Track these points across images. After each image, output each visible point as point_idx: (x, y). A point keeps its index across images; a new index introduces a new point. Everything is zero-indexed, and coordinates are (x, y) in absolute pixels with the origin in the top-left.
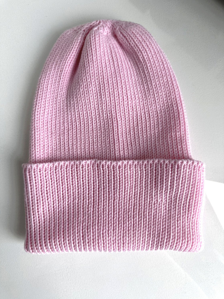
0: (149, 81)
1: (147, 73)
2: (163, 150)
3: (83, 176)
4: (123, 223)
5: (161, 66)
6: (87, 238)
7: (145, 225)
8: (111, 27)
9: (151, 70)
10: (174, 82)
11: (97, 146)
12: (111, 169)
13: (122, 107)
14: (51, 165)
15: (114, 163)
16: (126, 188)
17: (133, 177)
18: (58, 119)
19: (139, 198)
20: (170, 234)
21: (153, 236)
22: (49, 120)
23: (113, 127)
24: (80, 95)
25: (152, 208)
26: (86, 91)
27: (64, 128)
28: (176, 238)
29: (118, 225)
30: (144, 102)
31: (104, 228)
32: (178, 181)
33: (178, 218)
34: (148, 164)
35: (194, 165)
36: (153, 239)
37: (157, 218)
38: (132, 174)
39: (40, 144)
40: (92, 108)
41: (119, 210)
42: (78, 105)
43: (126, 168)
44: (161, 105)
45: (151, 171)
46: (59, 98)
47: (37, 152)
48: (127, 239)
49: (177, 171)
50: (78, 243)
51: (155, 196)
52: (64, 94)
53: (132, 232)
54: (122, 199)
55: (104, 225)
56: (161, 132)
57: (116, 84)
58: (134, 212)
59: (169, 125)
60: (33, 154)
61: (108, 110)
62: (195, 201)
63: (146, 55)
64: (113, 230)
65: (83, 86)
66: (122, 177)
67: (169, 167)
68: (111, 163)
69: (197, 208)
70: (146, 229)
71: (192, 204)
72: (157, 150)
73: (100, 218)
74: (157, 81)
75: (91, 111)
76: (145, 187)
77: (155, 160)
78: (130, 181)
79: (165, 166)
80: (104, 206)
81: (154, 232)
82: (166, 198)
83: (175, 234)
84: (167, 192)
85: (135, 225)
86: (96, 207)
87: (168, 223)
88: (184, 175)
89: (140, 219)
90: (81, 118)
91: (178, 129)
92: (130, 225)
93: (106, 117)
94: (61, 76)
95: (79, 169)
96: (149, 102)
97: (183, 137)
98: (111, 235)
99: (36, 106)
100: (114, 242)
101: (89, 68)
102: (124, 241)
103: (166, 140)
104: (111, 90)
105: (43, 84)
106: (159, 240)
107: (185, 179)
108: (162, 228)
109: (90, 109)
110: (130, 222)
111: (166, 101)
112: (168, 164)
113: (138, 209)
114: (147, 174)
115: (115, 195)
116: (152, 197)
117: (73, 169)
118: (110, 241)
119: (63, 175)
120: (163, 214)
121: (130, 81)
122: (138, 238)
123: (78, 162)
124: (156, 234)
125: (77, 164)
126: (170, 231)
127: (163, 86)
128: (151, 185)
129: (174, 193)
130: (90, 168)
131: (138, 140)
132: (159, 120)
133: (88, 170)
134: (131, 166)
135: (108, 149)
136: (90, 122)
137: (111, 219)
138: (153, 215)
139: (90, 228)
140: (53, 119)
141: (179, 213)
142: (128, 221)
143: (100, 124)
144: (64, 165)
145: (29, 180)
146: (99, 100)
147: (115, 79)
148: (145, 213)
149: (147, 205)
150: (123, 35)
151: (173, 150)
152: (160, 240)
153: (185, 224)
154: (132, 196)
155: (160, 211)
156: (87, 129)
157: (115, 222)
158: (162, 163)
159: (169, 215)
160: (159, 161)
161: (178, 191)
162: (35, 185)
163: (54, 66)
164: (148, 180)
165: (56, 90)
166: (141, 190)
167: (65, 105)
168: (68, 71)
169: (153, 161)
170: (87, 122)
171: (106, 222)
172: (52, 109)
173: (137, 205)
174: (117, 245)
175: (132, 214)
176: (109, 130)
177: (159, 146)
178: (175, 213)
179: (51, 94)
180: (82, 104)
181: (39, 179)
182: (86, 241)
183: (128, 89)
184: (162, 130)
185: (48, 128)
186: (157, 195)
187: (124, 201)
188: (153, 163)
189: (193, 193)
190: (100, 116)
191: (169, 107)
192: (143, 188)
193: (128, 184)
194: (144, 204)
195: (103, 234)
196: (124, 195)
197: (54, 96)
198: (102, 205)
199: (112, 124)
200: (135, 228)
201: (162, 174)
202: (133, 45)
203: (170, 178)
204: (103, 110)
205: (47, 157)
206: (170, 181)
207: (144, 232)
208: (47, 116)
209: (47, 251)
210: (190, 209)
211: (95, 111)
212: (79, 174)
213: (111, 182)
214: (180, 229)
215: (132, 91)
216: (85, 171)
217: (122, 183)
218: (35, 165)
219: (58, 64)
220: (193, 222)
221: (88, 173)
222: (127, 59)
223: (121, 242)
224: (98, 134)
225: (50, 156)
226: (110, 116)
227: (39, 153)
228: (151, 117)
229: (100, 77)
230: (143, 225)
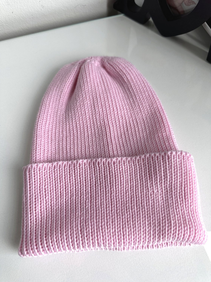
0: (134, 96)
1: (132, 90)
2: (152, 148)
3: (80, 174)
4: (121, 215)
5: (143, 85)
6: (85, 231)
7: (144, 216)
8: (100, 61)
9: (135, 87)
10: (154, 96)
11: (92, 149)
12: (106, 166)
13: (113, 116)
14: (50, 164)
15: (109, 160)
16: (122, 181)
17: (127, 172)
18: (58, 128)
19: (136, 190)
20: (170, 222)
21: (154, 225)
22: (50, 129)
23: (106, 132)
24: (77, 108)
25: (149, 199)
26: (82, 104)
27: (63, 136)
28: (178, 225)
29: (117, 217)
30: (132, 112)
31: (103, 220)
32: (170, 170)
33: (176, 207)
34: (140, 159)
35: (182, 155)
36: (154, 228)
37: (156, 208)
38: (126, 169)
39: (40, 149)
40: (87, 118)
41: (116, 202)
42: (75, 116)
43: (121, 164)
44: (146, 113)
45: (144, 165)
46: (59, 112)
47: (38, 155)
48: (127, 231)
49: (168, 162)
50: (76, 238)
51: (150, 187)
52: (64, 109)
53: (132, 223)
54: (119, 193)
55: (103, 217)
56: (149, 134)
57: (107, 98)
58: (131, 204)
59: (155, 128)
60: (34, 157)
61: (101, 119)
62: (190, 188)
63: (129, 77)
64: (112, 222)
65: (80, 101)
66: (117, 172)
67: (160, 158)
68: (106, 160)
69: (193, 196)
70: (145, 219)
71: (187, 192)
72: (148, 149)
73: (98, 212)
74: (141, 95)
75: (87, 121)
76: (140, 180)
77: (146, 154)
78: (125, 175)
79: (156, 158)
80: (101, 200)
81: (154, 221)
82: (162, 188)
83: (175, 222)
84: (162, 183)
85: (134, 216)
86: (93, 202)
87: (167, 212)
88: (175, 165)
89: (138, 210)
90: (78, 127)
91: (163, 130)
92: (129, 216)
93: (99, 125)
94: (61, 95)
95: (77, 168)
96: (136, 112)
97: (169, 136)
98: (110, 227)
99: (39, 119)
100: (114, 234)
101: (84, 87)
102: (125, 233)
103: (155, 139)
104: (102, 103)
105: (46, 102)
106: (160, 229)
107: (177, 168)
108: (161, 216)
109: (85, 119)
110: (128, 213)
111: (150, 110)
112: (159, 156)
113: (135, 200)
114: (140, 168)
115: (112, 189)
116: (148, 189)
117: (71, 168)
118: (109, 233)
119: (61, 173)
120: (161, 204)
121: (118, 96)
122: (138, 228)
123: (75, 161)
124: (157, 223)
125: (74, 163)
126: (170, 219)
127: (146, 99)
128: (146, 178)
129: (168, 183)
130: (87, 166)
131: (129, 142)
132: (146, 125)
133: (85, 168)
134: (125, 162)
135: (103, 151)
136: (85, 130)
137: (109, 212)
138: (151, 205)
139: (88, 221)
140: (53, 129)
141: (176, 202)
142: (127, 213)
143: (95, 131)
144: (62, 165)
145: (28, 179)
146: (93, 111)
147: (106, 94)
148: (143, 204)
149: (144, 197)
150: (110, 65)
151: (162, 147)
152: (162, 229)
153: (184, 212)
154: (128, 189)
155: (157, 201)
156: (83, 136)
157: (113, 214)
158: (154, 156)
159: (167, 204)
160: (150, 155)
161: (172, 180)
162: (34, 183)
163: (55, 88)
164: (142, 173)
165: (56, 106)
166: (137, 183)
167: (64, 117)
168: (67, 91)
169: (145, 156)
170: (83, 130)
171: (104, 215)
172: (52, 121)
173: (134, 197)
174: (117, 238)
175: (130, 206)
176: (103, 135)
177: (149, 145)
178: (173, 202)
179: (53, 109)
180: (79, 115)
181: (39, 177)
182: (84, 234)
183: (117, 102)
184: (149, 133)
185: (48, 136)
186: (153, 186)
187: (121, 194)
188: (145, 158)
189: (187, 181)
190: (94, 124)
191: (153, 114)
192: (138, 181)
193: (123, 178)
194: (141, 196)
195: (102, 226)
196: (121, 189)
197: (55, 111)
198: (100, 199)
199: (105, 130)
200: (134, 219)
201: (154, 166)
202: (118, 71)
203: (162, 169)
204: (97, 119)
205: (47, 159)
206: (163, 172)
207: (144, 222)
208: (48, 126)
209: (42, 251)
210: (186, 197)
211: (90, 120)
212: (76, 172)
213: (107, 177)
214: (180, 216)
215: (121, 104)
216: (82, 169)
217: (118, 177)
218: (36, 164)
219: (59, 86)
220: (192, 210)
221: (85, 171)
222: (115, 82)
223: (121, 234)
224: (93, 139)
225: (49, 159)
226: (103, 124)
227: (39, 156)
228: (139, 124)
229: (94, 94)
230: (142, 215)
